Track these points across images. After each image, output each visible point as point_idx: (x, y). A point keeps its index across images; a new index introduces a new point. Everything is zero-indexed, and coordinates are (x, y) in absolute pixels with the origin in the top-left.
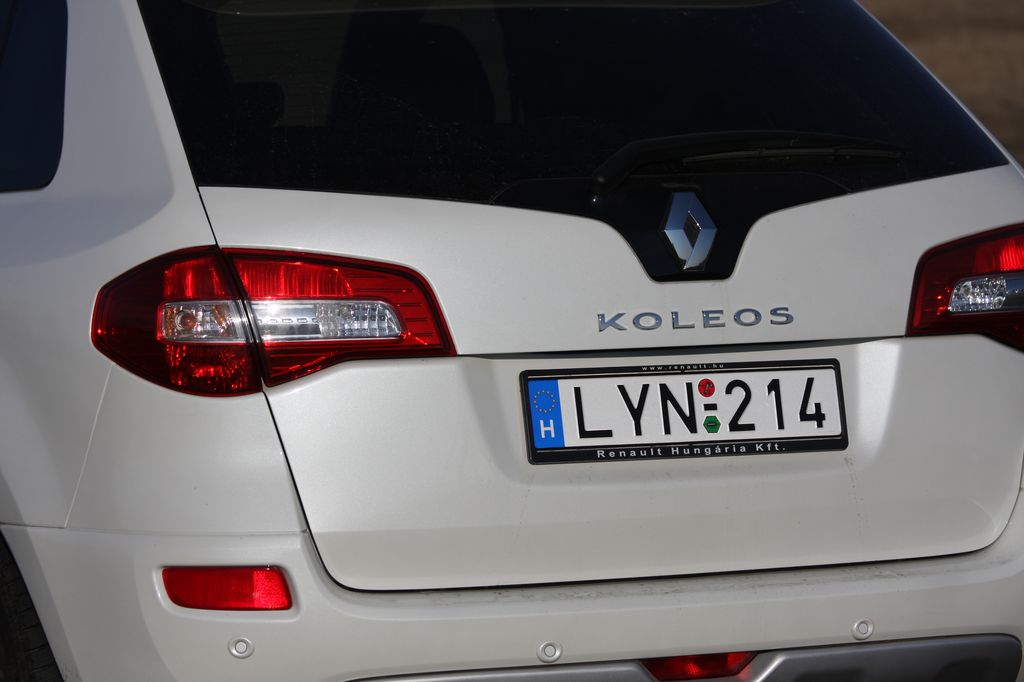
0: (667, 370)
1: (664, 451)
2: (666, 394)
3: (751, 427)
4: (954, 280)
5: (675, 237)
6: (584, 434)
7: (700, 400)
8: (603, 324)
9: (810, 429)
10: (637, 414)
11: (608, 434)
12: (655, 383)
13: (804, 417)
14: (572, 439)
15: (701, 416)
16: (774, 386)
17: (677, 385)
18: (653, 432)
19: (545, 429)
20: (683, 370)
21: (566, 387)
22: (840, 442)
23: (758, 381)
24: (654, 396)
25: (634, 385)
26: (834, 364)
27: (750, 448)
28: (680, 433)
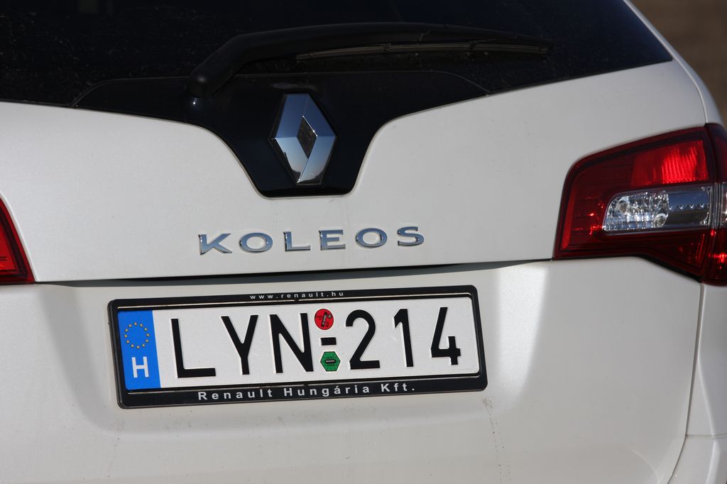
0: (279, 299)
1: (276, 392)
2: (278, 327)
3: (375, 364)
4: (608, 195)
5: (288, 145)
6: (183, 373)
7: (317, 334)
8: (205, 245)
9: (443, 367)
10: (243, 349)
11: (211, 372)
12: (264, 313)
13: (436, 352)
14: (169, 379)
15: (318, 351)
16: (402, 317)
17: (290, 316)
18: (263, 371)
19: (138, 368)
20: (297, 299)
21: (161, 319)
22: (477, 382)
23: (383, 311)
24: (264, 329)
25: (239, 318)
26: (470, 292)
27: (375, 388)
28: (294, 372)
